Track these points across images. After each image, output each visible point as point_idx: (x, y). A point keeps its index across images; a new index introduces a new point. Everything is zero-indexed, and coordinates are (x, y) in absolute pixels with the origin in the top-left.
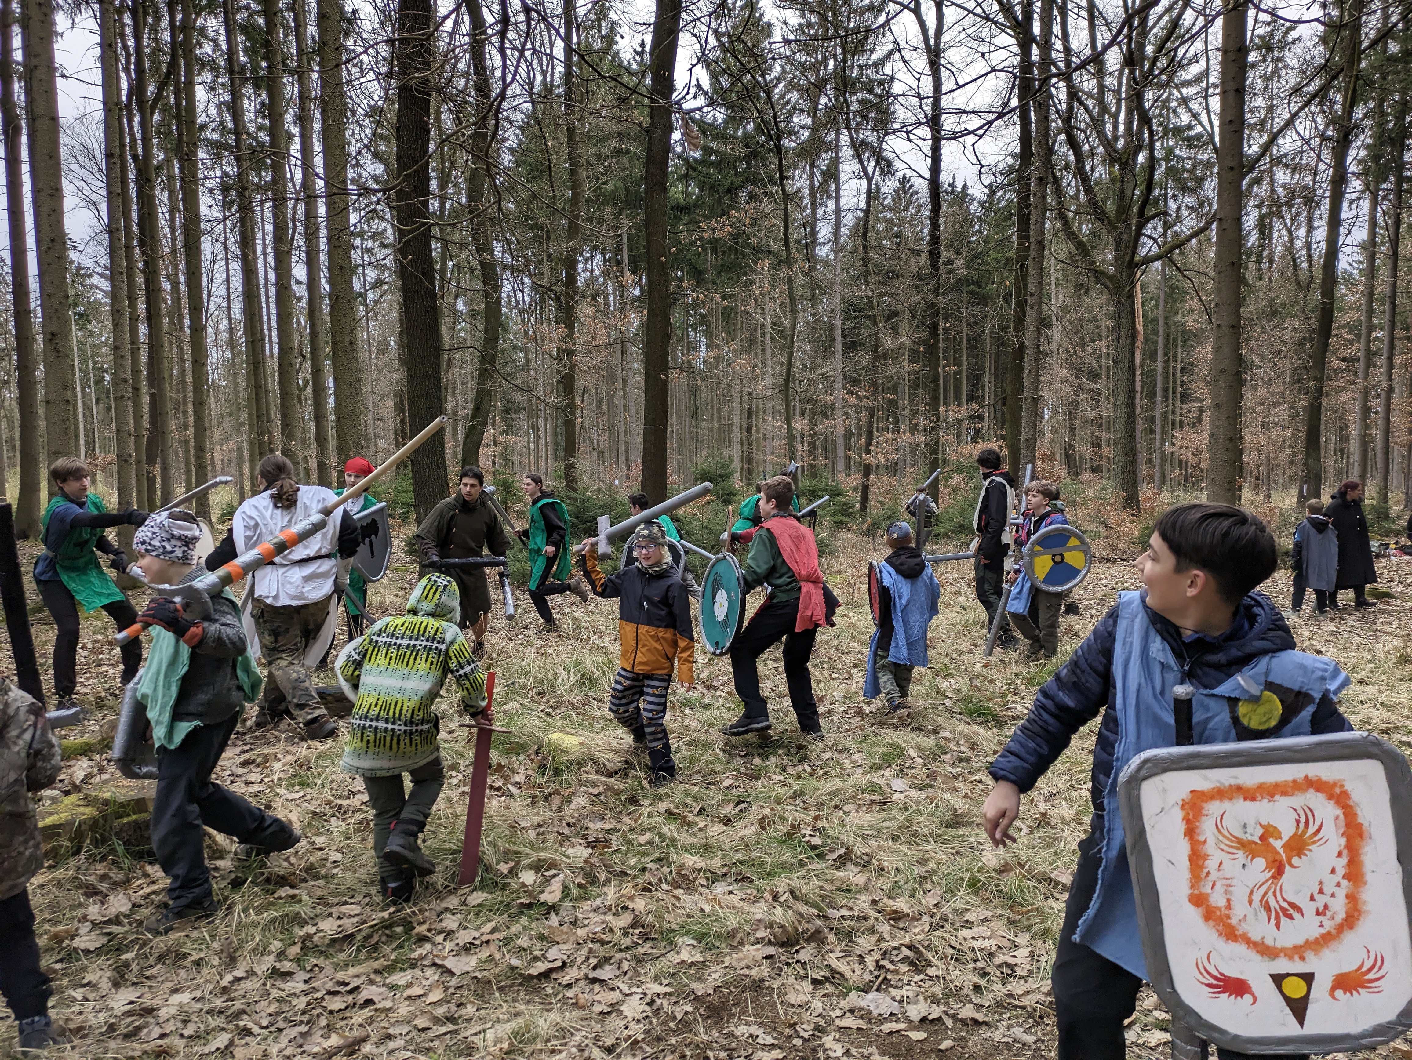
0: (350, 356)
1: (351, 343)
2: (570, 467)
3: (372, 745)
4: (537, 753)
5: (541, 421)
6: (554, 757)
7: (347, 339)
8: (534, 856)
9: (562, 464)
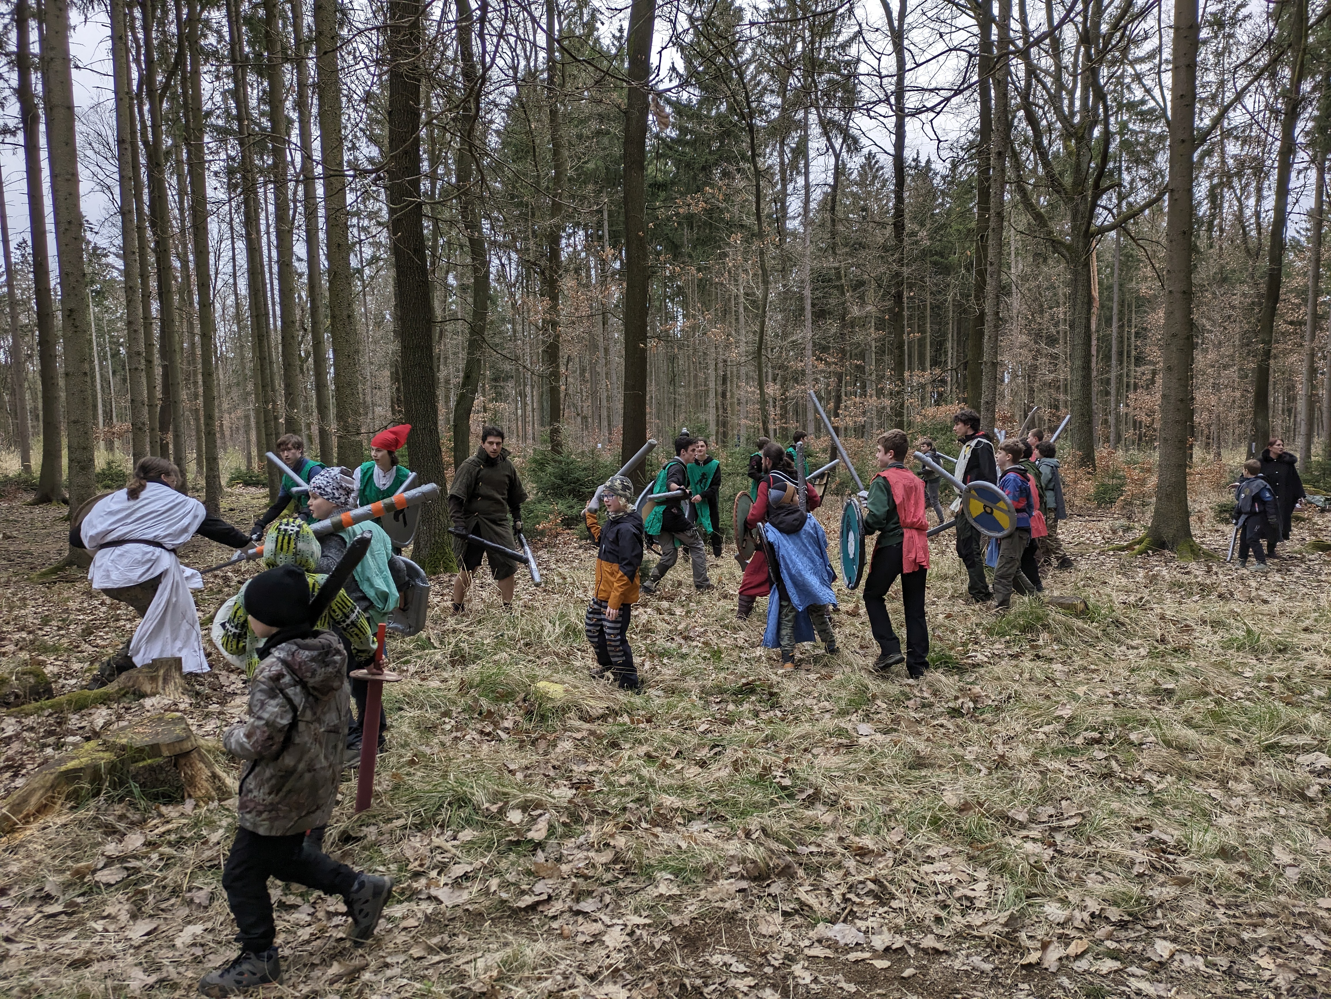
0: (348, 328)
1: (349, 317)
2: (555, 432)
4: (525, 700)
5: (528, 389)
6: (540, 705)
7: (345, 313)
8: (521, 798)
9: (548, 429)
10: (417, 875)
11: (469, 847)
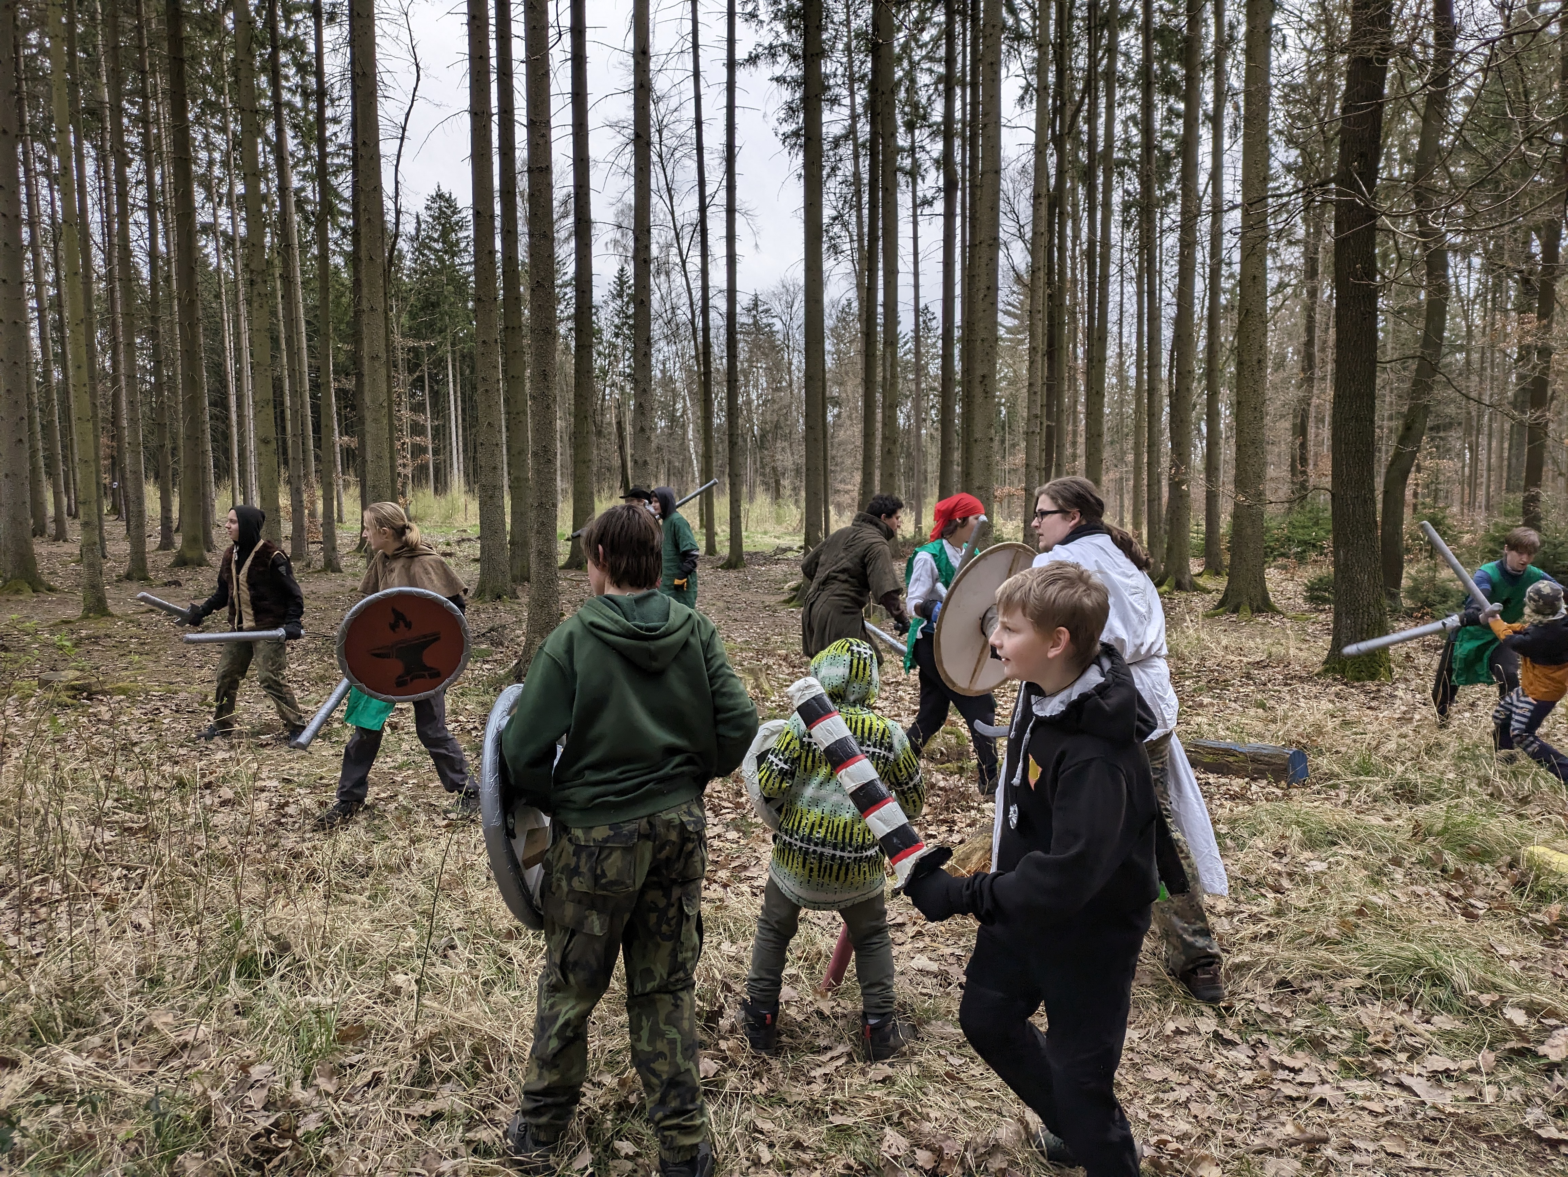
1: (1259, 361)
2: (1534, 499)
3: (815, 873)
4: (1511, 866)
6: (1537, 877)
7: (1255, 358)
10: (1379, 1052)
11: (1449, 1037)
